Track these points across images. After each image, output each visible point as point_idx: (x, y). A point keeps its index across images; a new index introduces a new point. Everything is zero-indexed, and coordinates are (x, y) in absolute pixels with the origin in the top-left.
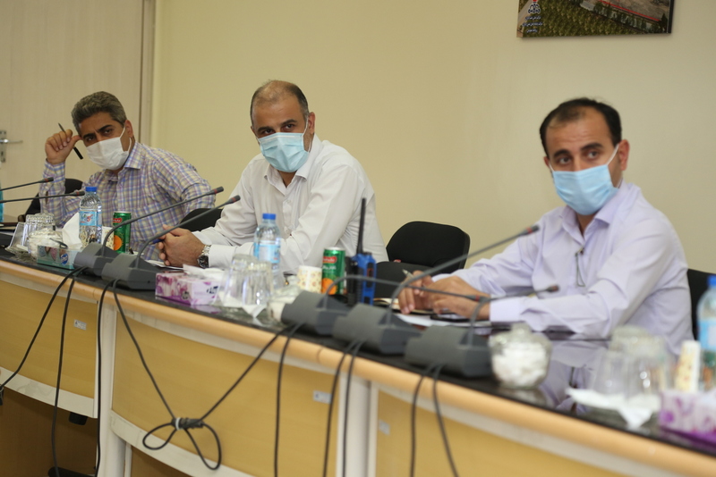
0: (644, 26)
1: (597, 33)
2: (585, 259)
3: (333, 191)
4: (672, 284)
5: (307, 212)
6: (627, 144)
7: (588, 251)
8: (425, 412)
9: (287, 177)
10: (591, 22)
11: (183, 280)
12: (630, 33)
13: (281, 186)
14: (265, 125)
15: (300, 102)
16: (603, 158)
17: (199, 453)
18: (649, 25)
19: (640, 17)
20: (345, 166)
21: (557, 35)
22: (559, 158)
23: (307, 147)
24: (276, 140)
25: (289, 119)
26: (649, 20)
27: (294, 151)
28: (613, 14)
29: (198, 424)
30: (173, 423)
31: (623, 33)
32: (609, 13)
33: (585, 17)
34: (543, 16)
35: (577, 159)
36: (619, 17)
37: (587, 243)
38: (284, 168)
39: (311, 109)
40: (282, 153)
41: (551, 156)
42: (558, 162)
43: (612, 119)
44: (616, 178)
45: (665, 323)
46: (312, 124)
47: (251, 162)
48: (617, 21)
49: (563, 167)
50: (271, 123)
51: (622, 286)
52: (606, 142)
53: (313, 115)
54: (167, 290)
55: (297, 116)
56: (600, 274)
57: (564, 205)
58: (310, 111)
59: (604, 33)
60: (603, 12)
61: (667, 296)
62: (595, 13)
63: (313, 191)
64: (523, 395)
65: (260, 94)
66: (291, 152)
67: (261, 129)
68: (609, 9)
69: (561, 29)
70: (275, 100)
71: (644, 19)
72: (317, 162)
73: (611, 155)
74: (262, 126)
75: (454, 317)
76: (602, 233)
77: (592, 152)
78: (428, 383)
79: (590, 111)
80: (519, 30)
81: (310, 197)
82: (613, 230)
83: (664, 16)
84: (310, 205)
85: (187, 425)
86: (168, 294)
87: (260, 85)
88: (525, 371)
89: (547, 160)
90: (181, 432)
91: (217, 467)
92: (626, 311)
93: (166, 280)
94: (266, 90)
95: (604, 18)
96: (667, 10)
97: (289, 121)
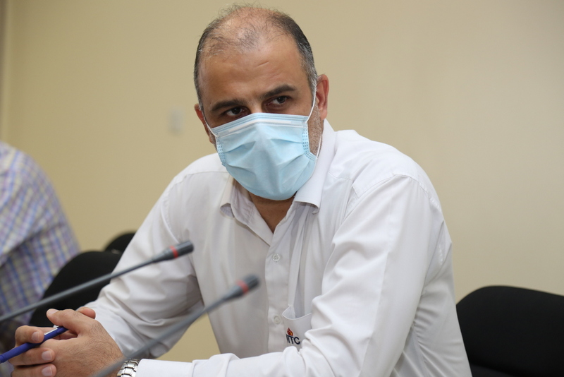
3: (385, 235)
14: (229, 98)
15: (302, 51)
20: (403, 178)
23: (314, 147)
24: (252, 128)
25: (281, 84)
38: (268, 191)
39: (320, 68)
40: (266, 157)
46: (322, 100)
53: (324, 81)
58: (319, 73)
65: (217, 32)
66: (285, 156)
67: (219, 106)
74: (221, 99)
87: (216, 16)
97: (279, 90)
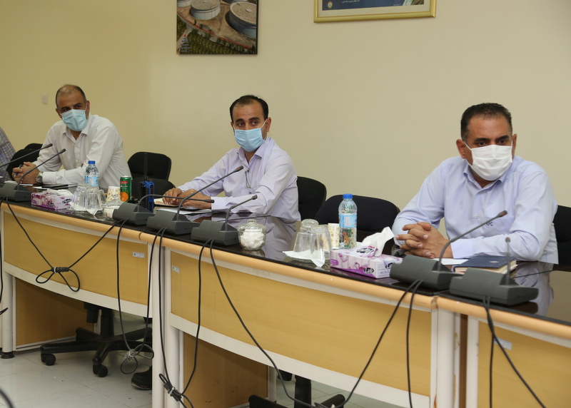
0: (243, 50)
1: (219, 53)
2: (249, 175)
4: (291, 186)
5: (90, 152)
6: (270, 119)
7: (251, 171)
8: (208, 264)
9: (76, 134)
10: (216, 48)
11: (49, 197)
12: (237, 54)
13: (73, 139)
14: (65, 106)
15: (82, 95)
16: (259, 125)
17: (68, 284)
18: (246, 50)
19: (241, 46)
21: (198, 53)
22: (239, 123)
24: (71, 113)
25: (78, 102)
26: (246, 48)
27: (81, 119)
28: (227, 44)
29: (67, 270)
30: (52, 270)
31: (233, 53)
32: (225, 44)
33: (213, 45)
34: (190, 44)
35: (247, 124)
36: (230, 46)
37: (251, 167)
38: (75, 129)
40: (75, 120)
41: (234, 122)
42: (237, 125)
43: (265, 107)
44: (264, 136)
45: (288, 204)
46: (88, 107)
47: (52, 128)
48: (230, 47)
49: (240, 128)
50: (69, 104)
51: (272, 189)
52: (262, 118)
53: (88, 102)
54: (39, 202)
55: (81, 101)
56: (261, 183)
57: (240, 146)
58: (87, 100)
59: (223, 53)
60: (221, 43)
61: (289, 191)
62: (217, 43)
63: (93, 141)
64: (255, 253)
65: (61, 91)
67: (62, 109)
68: (225, 42)
69: (200, 51)
70: (70, 93)
71: (243, 47)
72: (92, 126)
73: (263, 124)
74: (63, 107)
75: (192, 208)
76: (258, 161)
77: (254, 122)
78: (207, 250)
79: (255, 101)
80: (178, 50)
81: (91, 144)
82: (264, 161)
83: (253, 46)
84: (92, 148)
85: (59, 271)
86: (40, 204)
88: (256, 241)
89: (232, 123)
90: (57, 274)
91: (78, 290)
92: (274, 200)
93: (38, 197)
94: (64, 89)
95: (223, 46)
96: (254, 43)
97: (78, 104)
